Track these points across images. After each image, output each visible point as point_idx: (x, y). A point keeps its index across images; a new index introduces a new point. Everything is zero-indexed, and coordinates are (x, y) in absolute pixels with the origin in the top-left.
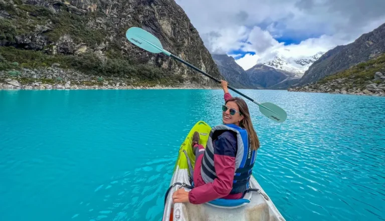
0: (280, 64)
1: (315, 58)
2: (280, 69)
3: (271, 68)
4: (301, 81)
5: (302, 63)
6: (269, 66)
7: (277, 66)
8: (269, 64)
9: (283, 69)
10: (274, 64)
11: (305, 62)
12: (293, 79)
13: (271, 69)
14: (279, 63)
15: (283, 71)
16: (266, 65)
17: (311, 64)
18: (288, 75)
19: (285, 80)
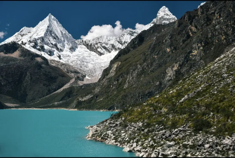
0: (58, 49)
1: (120, 42)
2: (57, 59)
3: (38, 56)
4: (97, 90)
5: (99, 50)
6: (33, 50)
7: (51, 53)
8: (34, 47)
9: (63, 61)
10: (46, 47)
11: (105, 48)
12: (80, 83)
13: (39, 59)
14: (56, 45)
15: (63, 64)
16: (28, 47)
17: (114, 53)
18: (73, 74)
19: (67, 86)
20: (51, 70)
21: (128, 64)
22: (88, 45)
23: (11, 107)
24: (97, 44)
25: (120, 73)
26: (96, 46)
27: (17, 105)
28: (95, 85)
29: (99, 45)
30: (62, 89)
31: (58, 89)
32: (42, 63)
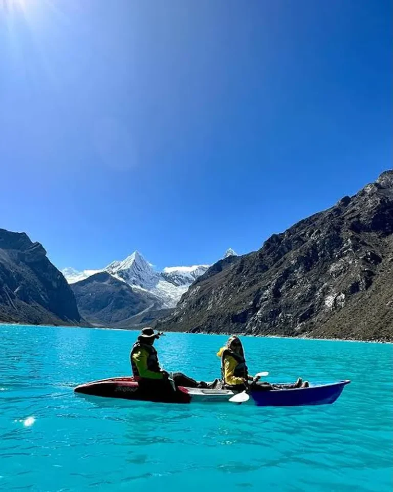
0: (140, 279)
2: (140, 287)
3: (124, 284)
5: (175, 281)
6: (121, 279)
7: (135, 283)
8: (121, 276)
9: (145, 289)
11: (180, 280)
12: (159, 308)
13: (125, 287)
15: (144, 292)
16: (116, 276)
18: (152, 301)
19: (146, 310)
20: (133, 296)
21: (209, 287)
22: (166, 276)
23: (95, 327)
24: (174, 276)
25: (201, 296)
26: (173, 278)
27: (102, 325)
28: (172, 310)
29: (176, 277)
30: (142, 313)
31: (138, 313)
32: (127, 290)
